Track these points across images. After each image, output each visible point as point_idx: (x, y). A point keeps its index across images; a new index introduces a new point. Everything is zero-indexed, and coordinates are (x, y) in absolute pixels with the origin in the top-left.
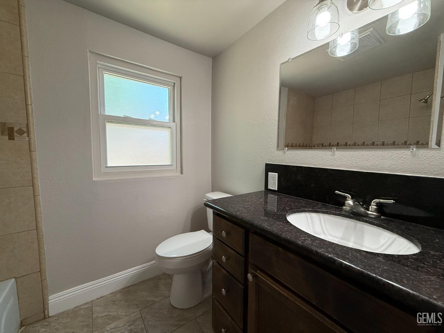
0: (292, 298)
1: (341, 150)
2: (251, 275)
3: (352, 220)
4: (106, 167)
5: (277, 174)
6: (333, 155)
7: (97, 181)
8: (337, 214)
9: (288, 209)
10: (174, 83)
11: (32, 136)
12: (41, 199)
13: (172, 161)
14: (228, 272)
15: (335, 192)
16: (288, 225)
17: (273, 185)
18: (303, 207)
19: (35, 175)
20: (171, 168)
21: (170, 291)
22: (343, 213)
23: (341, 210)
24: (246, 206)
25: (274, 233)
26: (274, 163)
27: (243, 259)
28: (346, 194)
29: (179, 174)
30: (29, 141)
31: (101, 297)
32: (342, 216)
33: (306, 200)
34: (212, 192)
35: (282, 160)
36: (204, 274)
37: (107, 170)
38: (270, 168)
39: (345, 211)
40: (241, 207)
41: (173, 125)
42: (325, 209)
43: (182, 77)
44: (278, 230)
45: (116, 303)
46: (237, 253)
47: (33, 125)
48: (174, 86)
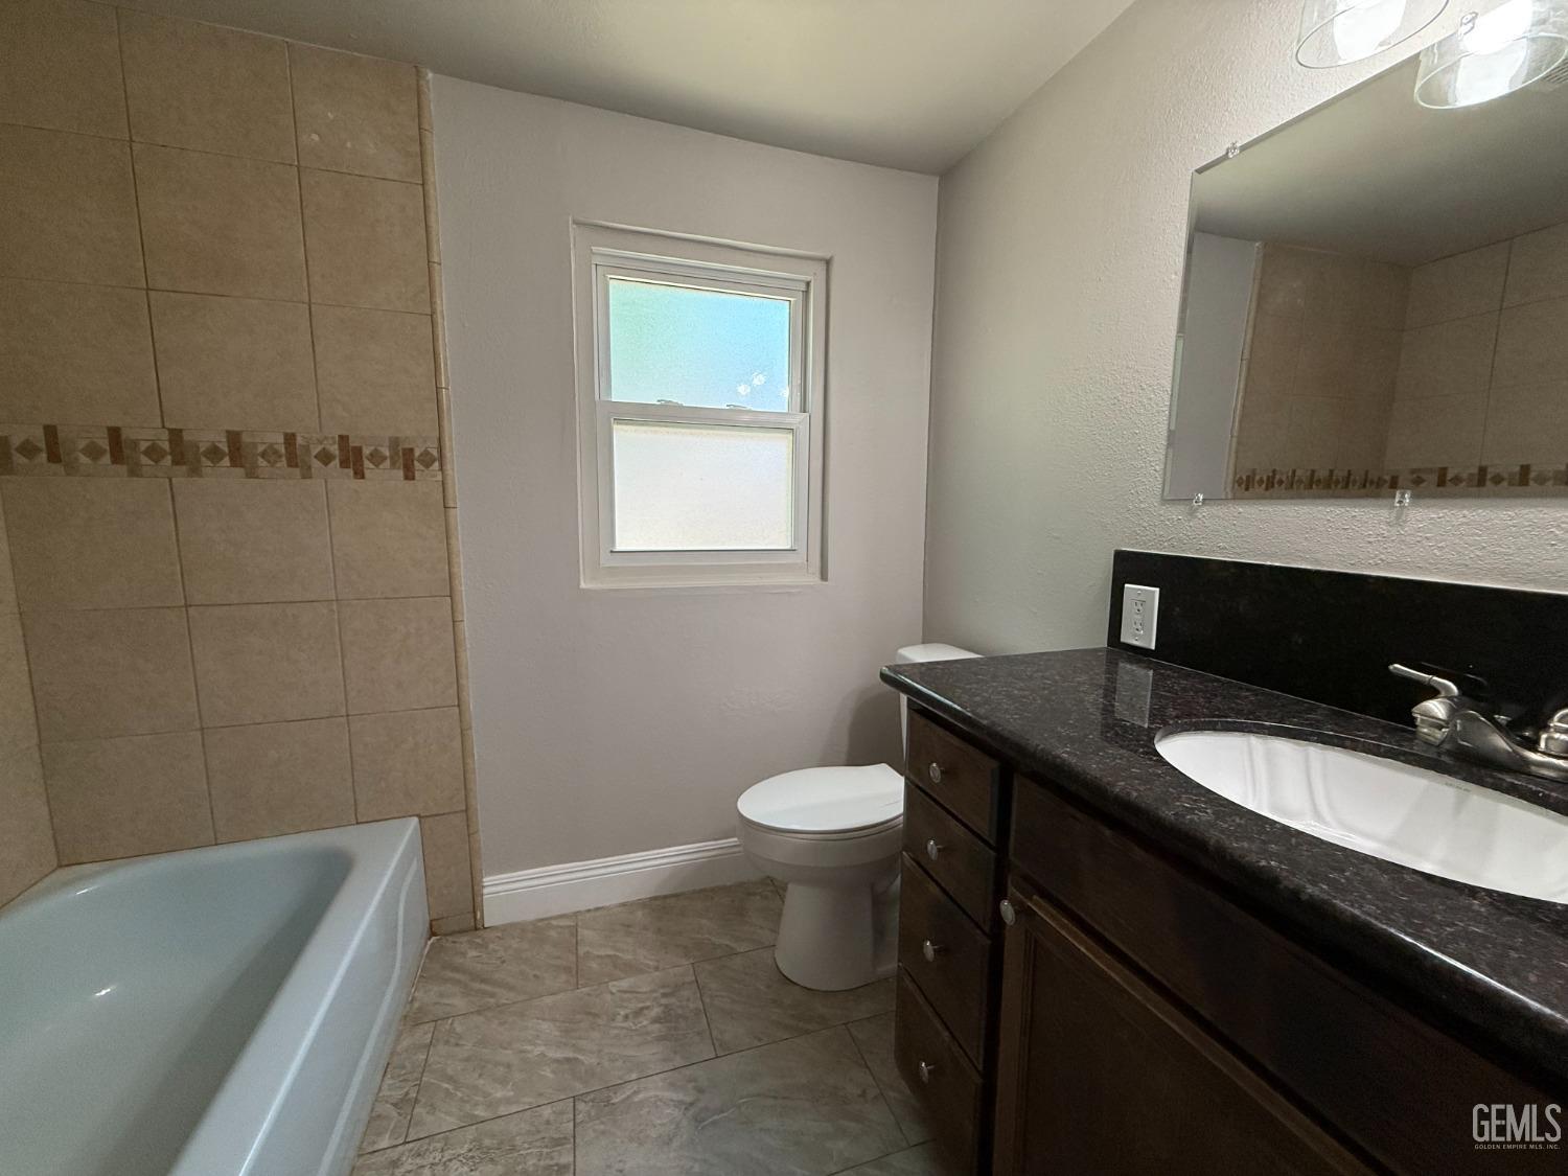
0: (1139, 992)
1: (1432, 502)
2: (1013, 906)
3: (1446, 778)
4: (612, 552)
5: (1158, 590)
6: (1399, 521)
7: (589, 590)
8: (1382, 750)
9: (1174, 714)
10: (808, 284)
11: (448, 467)
12: (466, 628)
13: (796, 539)
14: (944, 891)
15: (1391, 667)
16: (1151, 759)
17: (1142, 629)
18: (1239, 713)
19: (455, 570)
20: (791, 559)
21: (775, 931)
22: (1416, 750)
23: (1411, 740)
24: (1016, 692)
25: (1089, 777)
26: (1148, 549)
27: (993, 853)
28: (1435, 678)
29: (816, 579)
30: (443, 483)
31: (597, 909)
32: (1402, 758)
33: (1263, 694)
34: (923, 643)
35: (1180, 540)
36: (879, 903)
37: (616, 562)
38: (1131, 567)
39: (1428, 744)
40: (999, 693)
41: (799, 420)
42: (1336, 728)
43: (831, 258)
44: (1101, 770)
45: (631, 929)
46: (973, 833)
47: (451, 439)
48: (806, 293)
